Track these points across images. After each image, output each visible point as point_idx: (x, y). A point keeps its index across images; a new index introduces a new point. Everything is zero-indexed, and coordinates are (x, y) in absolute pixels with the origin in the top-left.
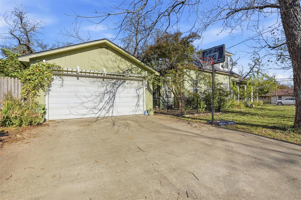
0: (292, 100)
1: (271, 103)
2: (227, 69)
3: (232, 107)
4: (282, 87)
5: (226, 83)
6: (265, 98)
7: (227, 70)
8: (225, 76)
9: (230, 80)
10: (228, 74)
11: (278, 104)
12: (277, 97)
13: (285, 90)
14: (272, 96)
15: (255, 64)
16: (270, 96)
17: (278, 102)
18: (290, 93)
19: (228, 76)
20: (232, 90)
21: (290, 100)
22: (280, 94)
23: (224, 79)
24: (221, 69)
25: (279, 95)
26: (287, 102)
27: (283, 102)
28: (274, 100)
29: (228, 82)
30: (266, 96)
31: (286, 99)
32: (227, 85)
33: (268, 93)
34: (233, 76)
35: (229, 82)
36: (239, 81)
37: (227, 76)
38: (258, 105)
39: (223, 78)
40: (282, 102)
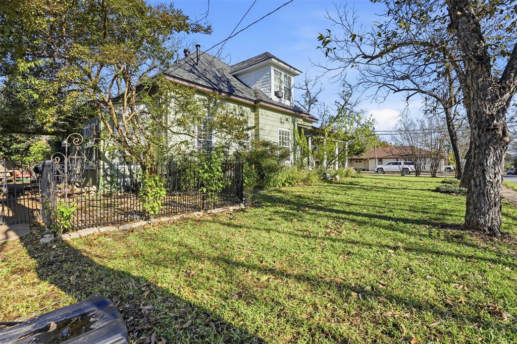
0: (397, 165)
1: (368, 170)
2: (289, 101)
3: (290, 183)
4: (384, 145)
5: (285, 130)
6: (360, 162)
7: (287, 103)
8: (284, 117)
9: (294, 125)
10: (288, 111)
11: (377, 172)
12: (377, 160)
13: (388, 149)
14: (370, 159)
15: (346, 103)
16: (367, 159)
17: (378, 169)
18: (395, 154)
19: (290, 117)
20: (298, 147)
21: (393, 165)
22: (381, 156)
23: (281, 122)
24: (275, 99)
25: (379, 157)
26: (391, 168)
27: (386, 168)
28: (373, 165)
29: (290, 129)
30: (362, 159)
31: (389, 164)
32: (289, 135)
33: (363, 154)
34: (301, 117)
35: (292, 128)
36: (310, 128)
37: (287, 117)
38: (347, 176)
39: (279, 120)
40: (382, 169)
